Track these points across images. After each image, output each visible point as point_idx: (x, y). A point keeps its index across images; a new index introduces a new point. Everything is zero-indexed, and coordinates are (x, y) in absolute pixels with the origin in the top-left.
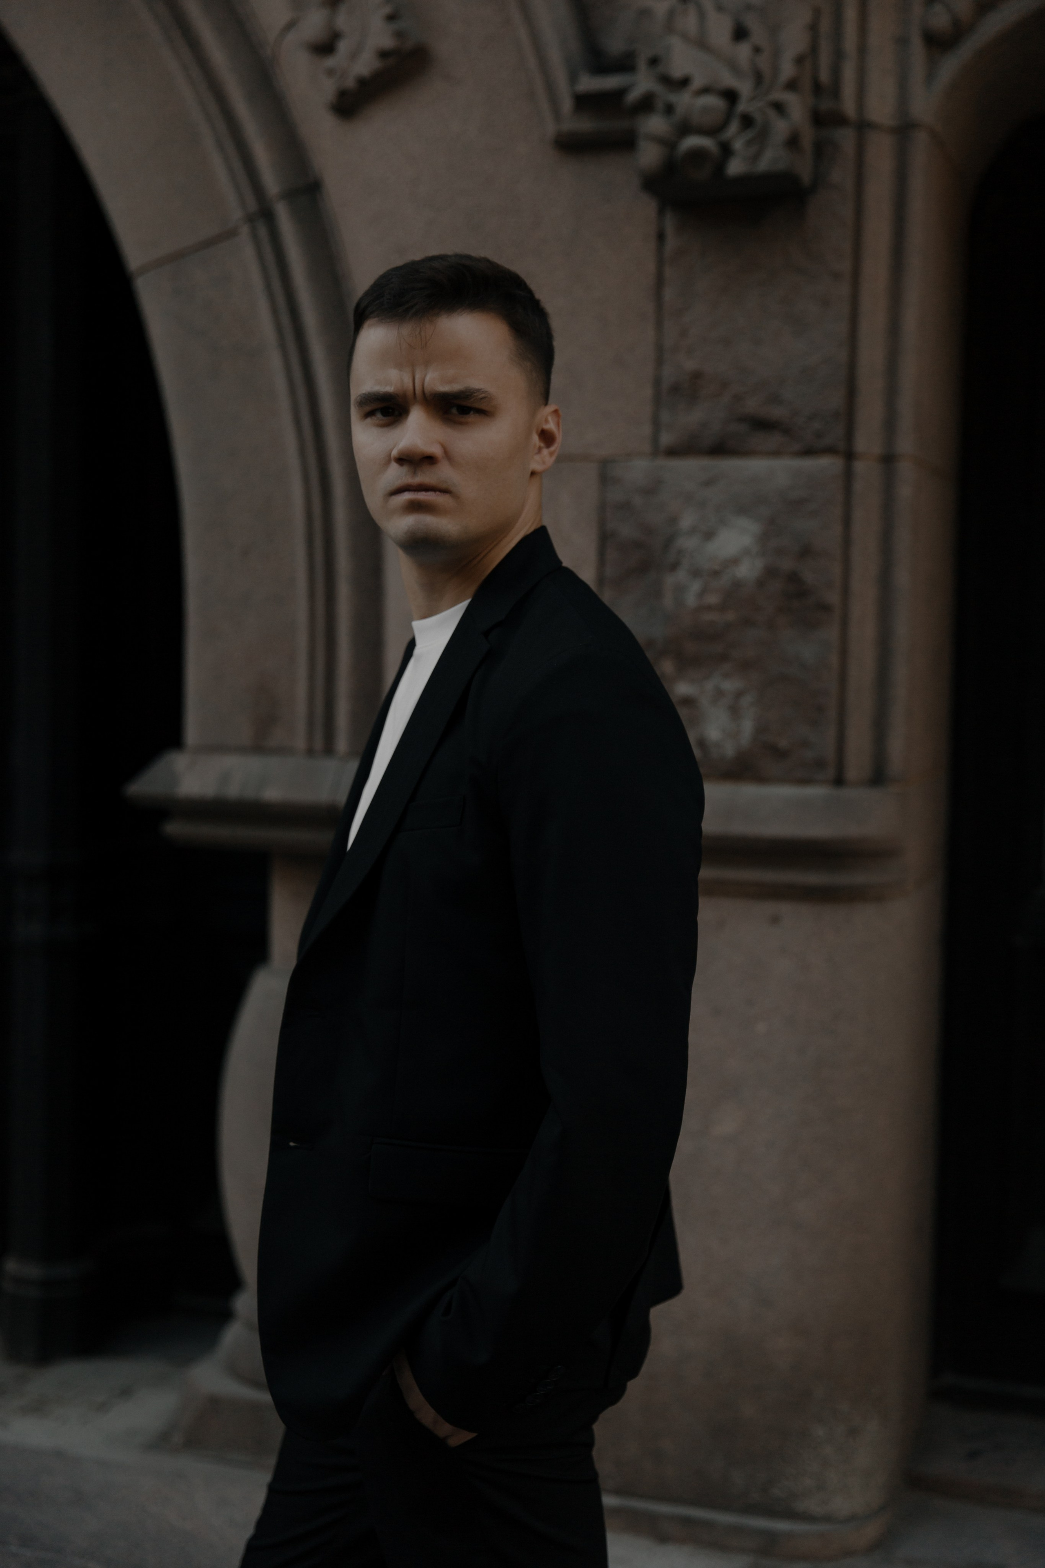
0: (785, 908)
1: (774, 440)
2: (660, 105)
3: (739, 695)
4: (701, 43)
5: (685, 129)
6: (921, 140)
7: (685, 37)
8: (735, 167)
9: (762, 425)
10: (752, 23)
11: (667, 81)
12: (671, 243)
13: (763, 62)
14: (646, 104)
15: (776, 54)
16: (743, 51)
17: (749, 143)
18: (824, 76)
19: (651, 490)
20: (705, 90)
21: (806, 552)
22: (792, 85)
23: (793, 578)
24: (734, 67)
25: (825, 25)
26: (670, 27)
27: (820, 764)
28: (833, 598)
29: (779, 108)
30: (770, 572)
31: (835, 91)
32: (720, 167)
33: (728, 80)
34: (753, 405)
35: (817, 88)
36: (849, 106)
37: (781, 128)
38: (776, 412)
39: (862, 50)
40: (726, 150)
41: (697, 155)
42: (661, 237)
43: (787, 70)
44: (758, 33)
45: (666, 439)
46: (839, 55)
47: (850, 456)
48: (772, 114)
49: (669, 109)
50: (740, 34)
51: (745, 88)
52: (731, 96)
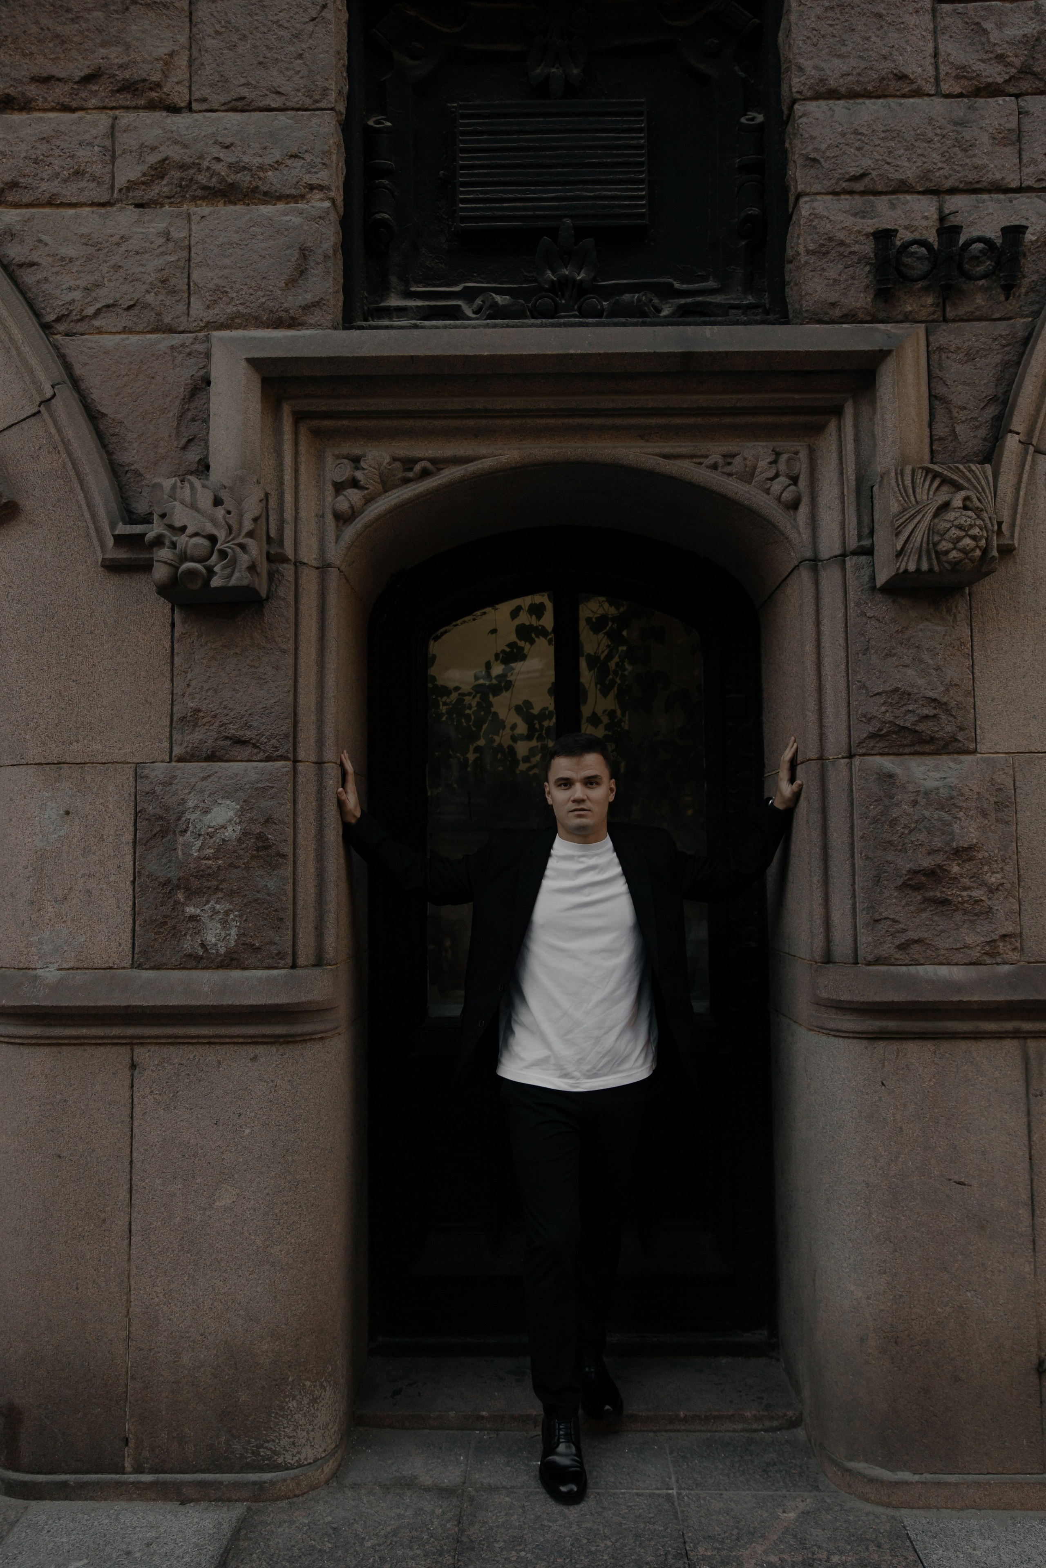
0: (260, 1050)
1: (247, 751)
2: (167, 543)
3: (227, 913)
4: (193, 506)
5: (184, 557)
6: (334, 574)
7: (183, 502)
8: (216, 582)
9: (239, 742)
10: (224, 495)
11: (171, 527)
12: (178, 629)
13: (233, 520)
14: (159, 541)
15: (241, 516)
16: (220, 512)
17: (224, 568)
18: (273, 534)
19: (168, 783)
20: (196, 534)
21: (268, 821)
22: (250, 534)
23: (261, 837)
24: (213, 521)
25: (272, 503)
26: (173, 496)
27: (281, 955)
28: (288, 850)
29: (242, 547)
30: (246, 834)
31: (281, 543)
32: (207, 582)
33: (210, 529)
34: (232, 730)
35: (269, 539)
36: (289, 552)
37: (244, 560)
38: (248, 734)
39: (296, 518)
40: (210, 571)
41: (192, 573)
42: (173, 625)
43: (248, 525)
44: (229, 503)
45: (177, 751)
46: (282, 521)
47: (295, 761)
48: (238, 549)
49: (174, 545)
50: (218, 502)
51: (221, 534)
52: (213, 539)
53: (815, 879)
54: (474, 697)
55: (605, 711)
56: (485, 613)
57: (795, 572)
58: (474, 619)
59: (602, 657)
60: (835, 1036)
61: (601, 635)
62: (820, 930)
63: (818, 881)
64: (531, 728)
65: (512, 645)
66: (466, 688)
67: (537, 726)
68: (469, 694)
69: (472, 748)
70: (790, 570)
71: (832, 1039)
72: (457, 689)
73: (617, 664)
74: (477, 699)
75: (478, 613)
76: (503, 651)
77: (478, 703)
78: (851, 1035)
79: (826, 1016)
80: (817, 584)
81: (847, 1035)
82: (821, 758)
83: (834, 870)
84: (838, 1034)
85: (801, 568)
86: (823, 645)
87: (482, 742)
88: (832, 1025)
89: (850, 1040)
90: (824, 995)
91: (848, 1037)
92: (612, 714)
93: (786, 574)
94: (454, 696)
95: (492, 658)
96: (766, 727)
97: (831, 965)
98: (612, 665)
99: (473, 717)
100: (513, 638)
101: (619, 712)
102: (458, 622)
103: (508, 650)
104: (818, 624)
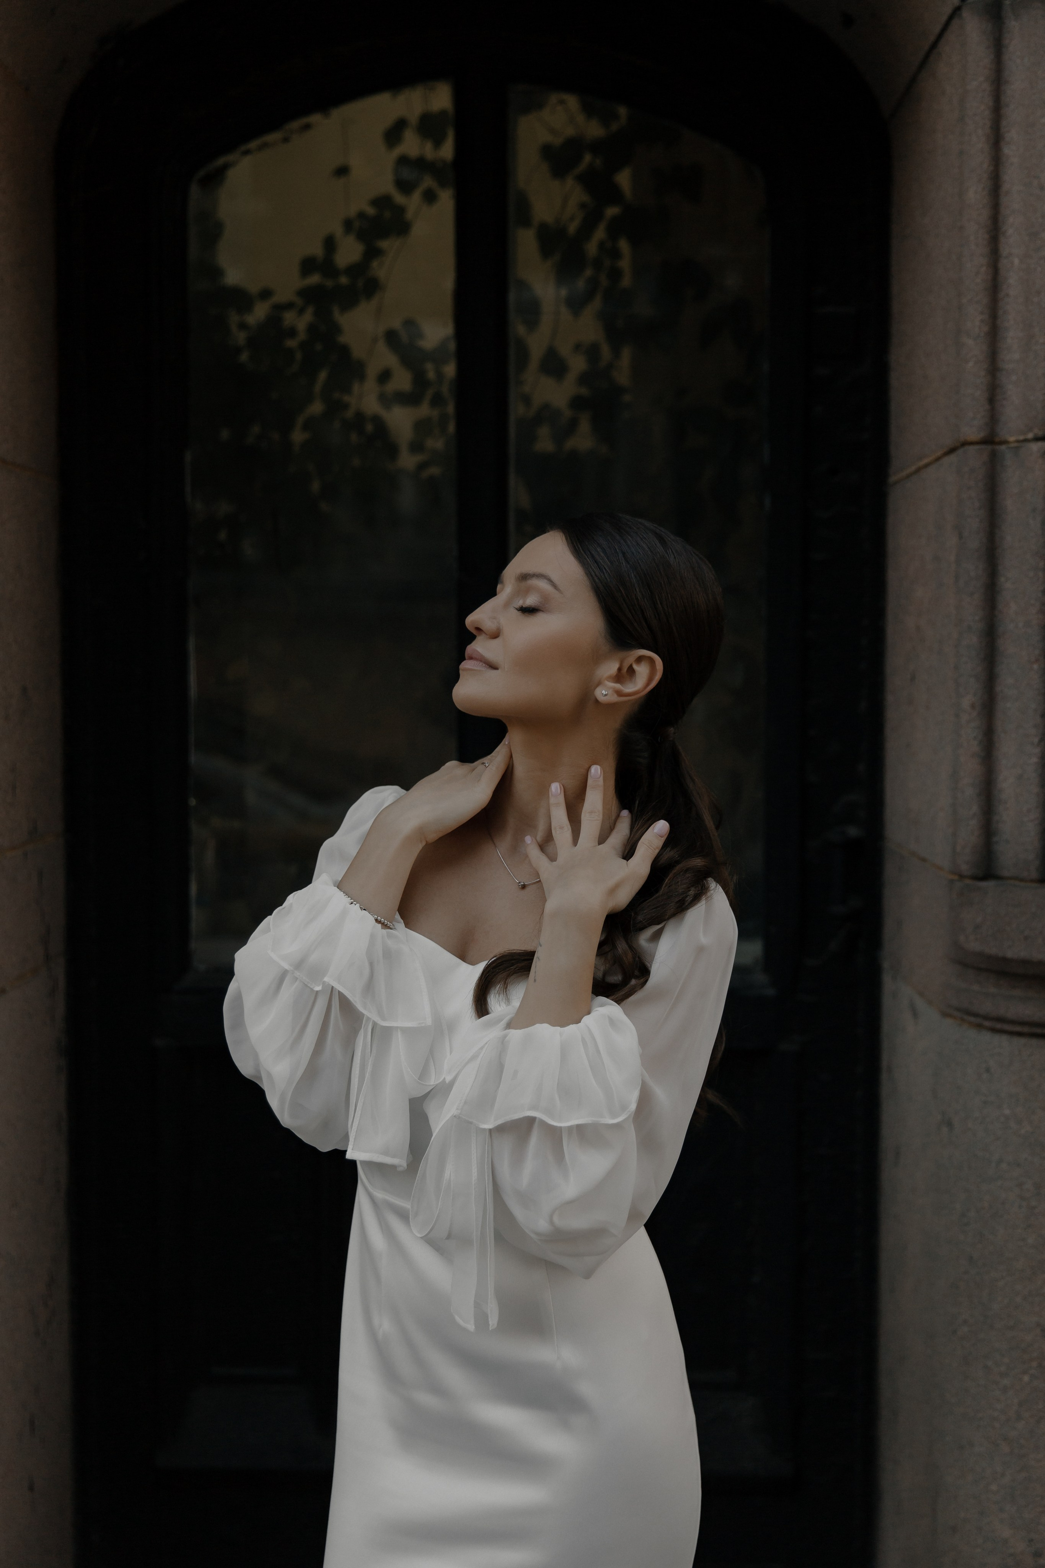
53: (966, 702)
54: (301, 311)
55: (577, 347)
56: (307, 127)
57: (956, 22)
58: (286, 140)
59: (572, 228)
60: (994, 1030)
61: (570, 182)
62: (972, 809)
63: (973, 706)
64: (420, 381)
65: (382, 202)
66: (284, 295)
67: (431, 375)
68: (289, 306)
69: (300, 420)
70: (944, 19)
71: (986, 1037)
72: (266, 294)
73: (601, 245)
74: (308, 317)
75: (295, 125)
76: (361, 215)
77: (312, 329)
78: (1026, 1029)
79: (976, 987)
80: (998, 47)
81: (1018, 1029)
82: (991, 440)
83: (1007, 682)
84: (999, 1026)
85: (966, 13)
86: (1005, 187)
87: (317, 408)
88: (987, 1007)
89: (1023, 1041)
90: (974, 945)
91: (1020, 1034)
92: (592, 352)
93: (937, 29)
94: (260, 312)
95: (338, 230)
96: (896, 380)
97: (990, 884)
98: (592, 248)
99: (299, 356)
100: (386, 185)
101: (606, 352)
102: (253, 145)
103: (371, 211)
104: (996, 139)
